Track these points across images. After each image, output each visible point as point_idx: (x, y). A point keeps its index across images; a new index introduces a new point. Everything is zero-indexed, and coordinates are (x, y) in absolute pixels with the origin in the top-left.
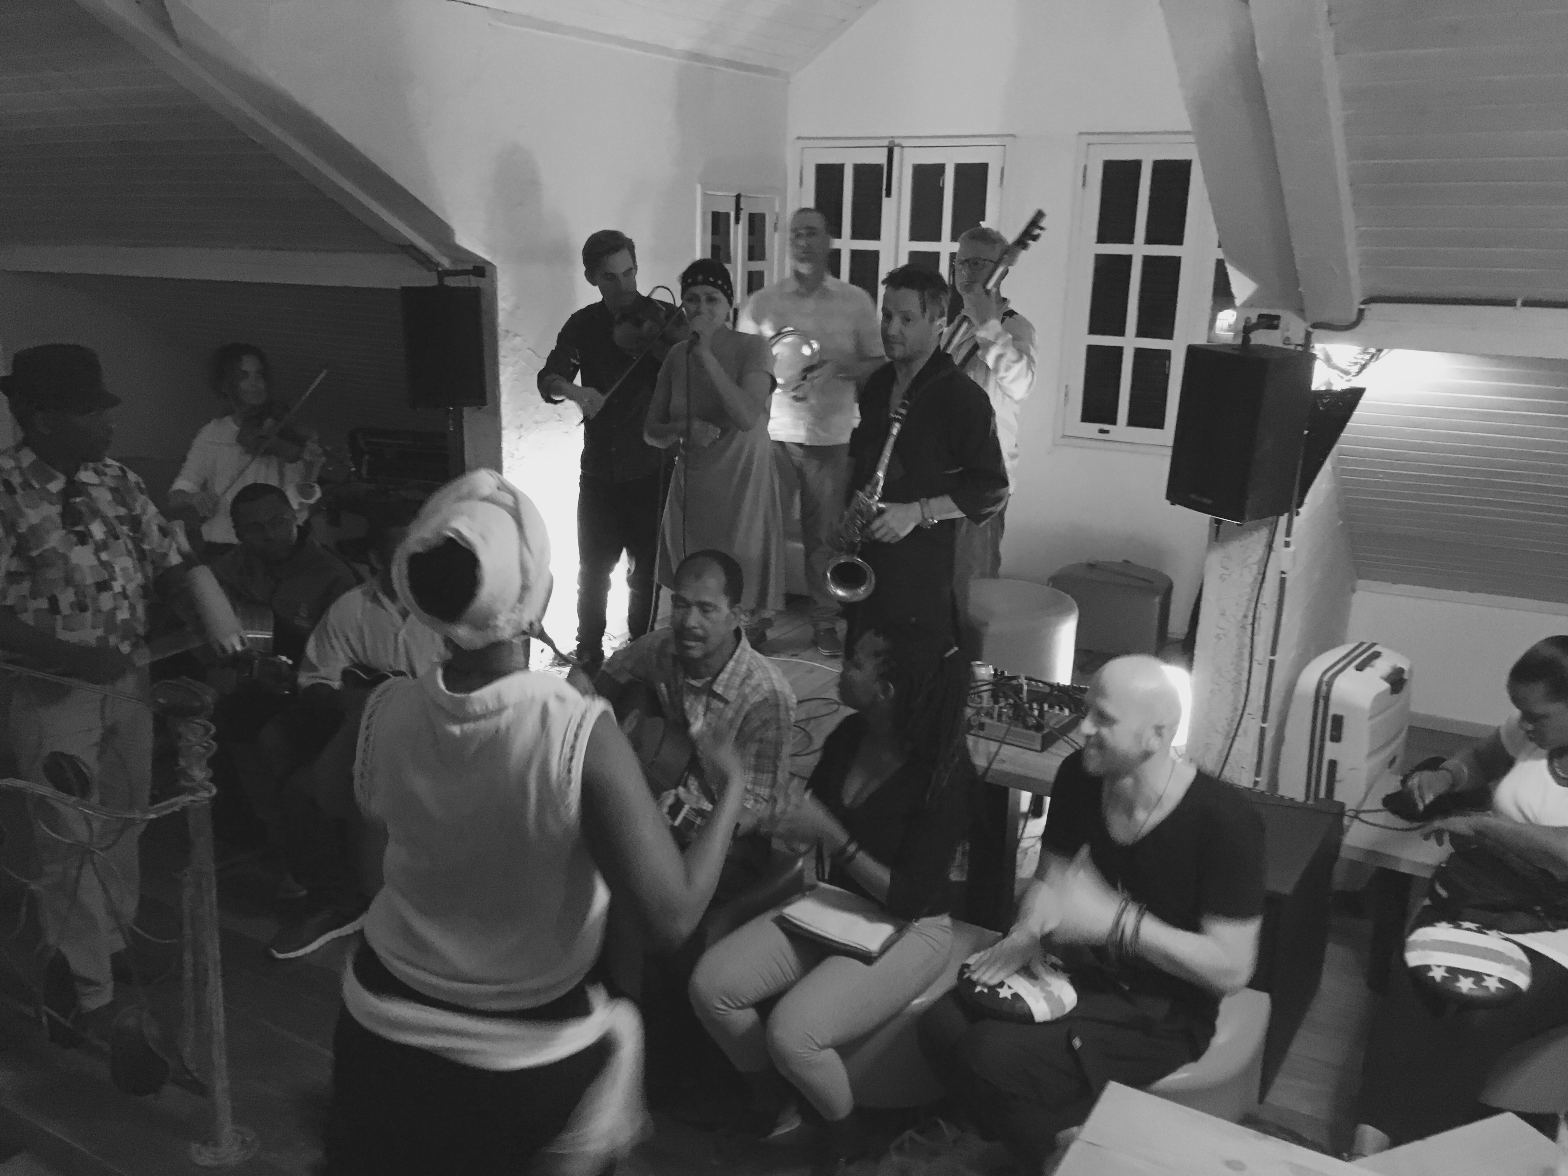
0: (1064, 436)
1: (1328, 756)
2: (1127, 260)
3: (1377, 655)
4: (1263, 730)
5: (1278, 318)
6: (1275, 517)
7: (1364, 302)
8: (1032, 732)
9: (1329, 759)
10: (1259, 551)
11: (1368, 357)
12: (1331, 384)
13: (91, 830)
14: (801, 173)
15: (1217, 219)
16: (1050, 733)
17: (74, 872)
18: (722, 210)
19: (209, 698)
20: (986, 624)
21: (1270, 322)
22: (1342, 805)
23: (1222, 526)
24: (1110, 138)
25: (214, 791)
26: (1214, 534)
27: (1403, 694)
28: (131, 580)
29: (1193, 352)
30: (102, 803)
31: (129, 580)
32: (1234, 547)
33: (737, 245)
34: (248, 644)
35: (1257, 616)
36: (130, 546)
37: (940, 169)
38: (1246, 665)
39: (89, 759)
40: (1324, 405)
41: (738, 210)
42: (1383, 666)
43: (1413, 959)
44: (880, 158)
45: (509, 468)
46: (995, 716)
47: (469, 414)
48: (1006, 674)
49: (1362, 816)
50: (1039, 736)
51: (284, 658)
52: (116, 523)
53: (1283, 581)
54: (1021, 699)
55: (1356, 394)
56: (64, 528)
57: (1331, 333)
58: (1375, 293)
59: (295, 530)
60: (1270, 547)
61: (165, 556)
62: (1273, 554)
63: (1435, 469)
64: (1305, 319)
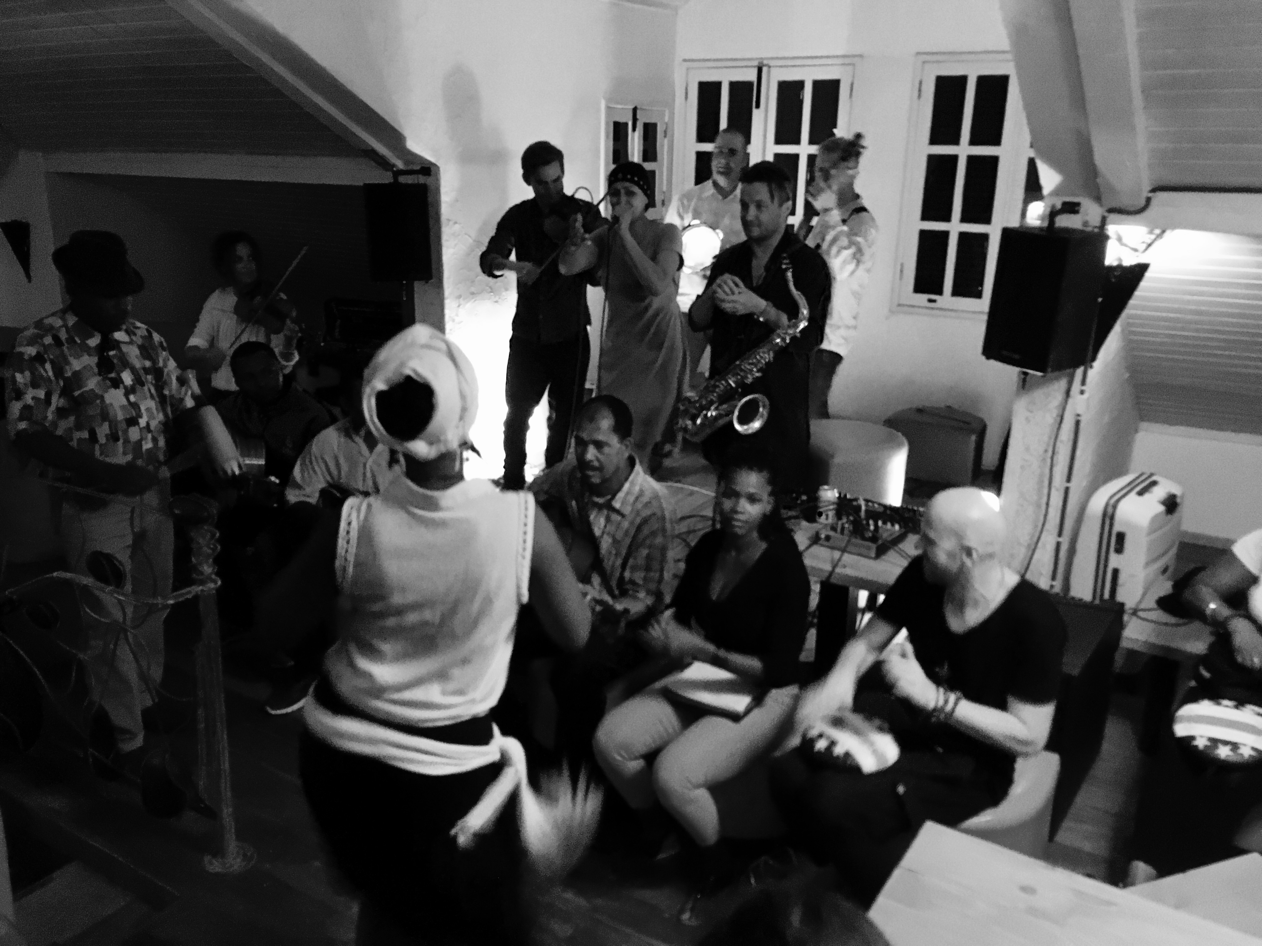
0: (899, 305)
1: (1113, 564)
2: (954, 159)
3: (1154, 483)
4: (1058, 545)
5: (1078, 204)
6: (1072, 370)
7: (1154, 190)
8: (870, 544)
9: (1113, 567)
10: (1059, 397)
11: (1153, 237)
12: (1120, 260)
13: (124, 614)
14: (686, 89)
15: (1030, 123)
16: (883, 544)
17: (112, 646)
18: (622, 120)
19: (214, 509)
20: (832, 456)
21: (1071, 208)
22: (1122, 605)
23: (1028, 378)
24: (939, 58)
25: (219, 583)
26: (1021, 383)
27: (1176, 515)
28: (154, 418)
29: (1007, 233)
30: (134, 592)
31: (151, 416)
32: (1038, 394)
33: (634, 149)
34: (244, 469)
35: (1056, 450)
36: (153, 391)
37: (800, 85)
38: (1046, 491)
39: (123, 557)
40: (1115, 277)
41: (635, 120)
42: (1159, 493)
43: (1181, 730)
44: (751, 76)
45: (451, 330)
46: (839, 529)
47: (418, 286)
48: (848, 496)
49: (1141, 614)
50: (874, 546)
51: (273, 479)
52: (142, 372)
53: (1078, 423)
54: (860, 517)
55: (1142, 269)
56: (100, 374)
57: (1123, 217)
58: (1162, 183)
59: (281, 379)
60: (1068, 393)
61: (182, 400)
62: (1070, 401)
63: (1208, 331)
64: (1101, 205)
